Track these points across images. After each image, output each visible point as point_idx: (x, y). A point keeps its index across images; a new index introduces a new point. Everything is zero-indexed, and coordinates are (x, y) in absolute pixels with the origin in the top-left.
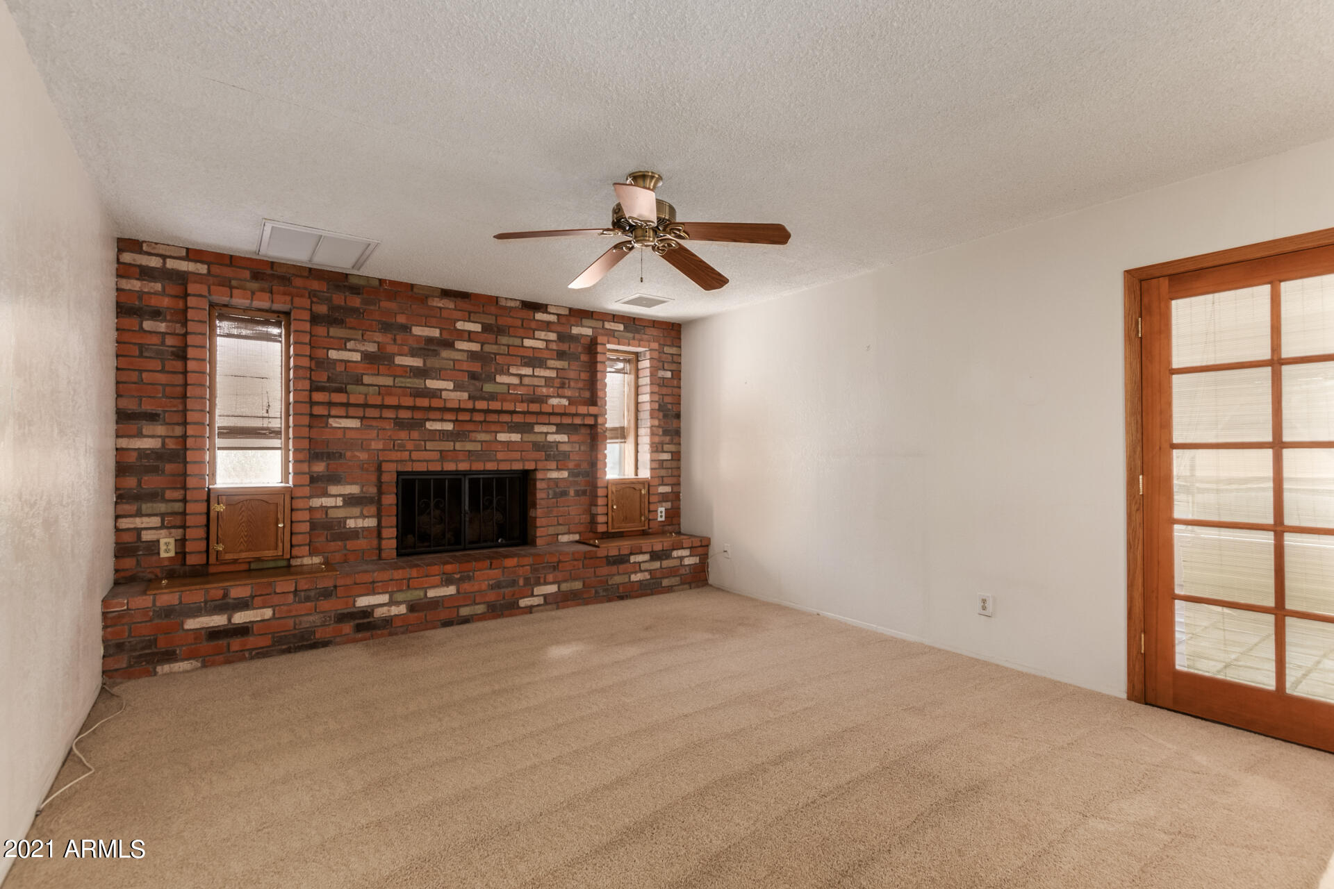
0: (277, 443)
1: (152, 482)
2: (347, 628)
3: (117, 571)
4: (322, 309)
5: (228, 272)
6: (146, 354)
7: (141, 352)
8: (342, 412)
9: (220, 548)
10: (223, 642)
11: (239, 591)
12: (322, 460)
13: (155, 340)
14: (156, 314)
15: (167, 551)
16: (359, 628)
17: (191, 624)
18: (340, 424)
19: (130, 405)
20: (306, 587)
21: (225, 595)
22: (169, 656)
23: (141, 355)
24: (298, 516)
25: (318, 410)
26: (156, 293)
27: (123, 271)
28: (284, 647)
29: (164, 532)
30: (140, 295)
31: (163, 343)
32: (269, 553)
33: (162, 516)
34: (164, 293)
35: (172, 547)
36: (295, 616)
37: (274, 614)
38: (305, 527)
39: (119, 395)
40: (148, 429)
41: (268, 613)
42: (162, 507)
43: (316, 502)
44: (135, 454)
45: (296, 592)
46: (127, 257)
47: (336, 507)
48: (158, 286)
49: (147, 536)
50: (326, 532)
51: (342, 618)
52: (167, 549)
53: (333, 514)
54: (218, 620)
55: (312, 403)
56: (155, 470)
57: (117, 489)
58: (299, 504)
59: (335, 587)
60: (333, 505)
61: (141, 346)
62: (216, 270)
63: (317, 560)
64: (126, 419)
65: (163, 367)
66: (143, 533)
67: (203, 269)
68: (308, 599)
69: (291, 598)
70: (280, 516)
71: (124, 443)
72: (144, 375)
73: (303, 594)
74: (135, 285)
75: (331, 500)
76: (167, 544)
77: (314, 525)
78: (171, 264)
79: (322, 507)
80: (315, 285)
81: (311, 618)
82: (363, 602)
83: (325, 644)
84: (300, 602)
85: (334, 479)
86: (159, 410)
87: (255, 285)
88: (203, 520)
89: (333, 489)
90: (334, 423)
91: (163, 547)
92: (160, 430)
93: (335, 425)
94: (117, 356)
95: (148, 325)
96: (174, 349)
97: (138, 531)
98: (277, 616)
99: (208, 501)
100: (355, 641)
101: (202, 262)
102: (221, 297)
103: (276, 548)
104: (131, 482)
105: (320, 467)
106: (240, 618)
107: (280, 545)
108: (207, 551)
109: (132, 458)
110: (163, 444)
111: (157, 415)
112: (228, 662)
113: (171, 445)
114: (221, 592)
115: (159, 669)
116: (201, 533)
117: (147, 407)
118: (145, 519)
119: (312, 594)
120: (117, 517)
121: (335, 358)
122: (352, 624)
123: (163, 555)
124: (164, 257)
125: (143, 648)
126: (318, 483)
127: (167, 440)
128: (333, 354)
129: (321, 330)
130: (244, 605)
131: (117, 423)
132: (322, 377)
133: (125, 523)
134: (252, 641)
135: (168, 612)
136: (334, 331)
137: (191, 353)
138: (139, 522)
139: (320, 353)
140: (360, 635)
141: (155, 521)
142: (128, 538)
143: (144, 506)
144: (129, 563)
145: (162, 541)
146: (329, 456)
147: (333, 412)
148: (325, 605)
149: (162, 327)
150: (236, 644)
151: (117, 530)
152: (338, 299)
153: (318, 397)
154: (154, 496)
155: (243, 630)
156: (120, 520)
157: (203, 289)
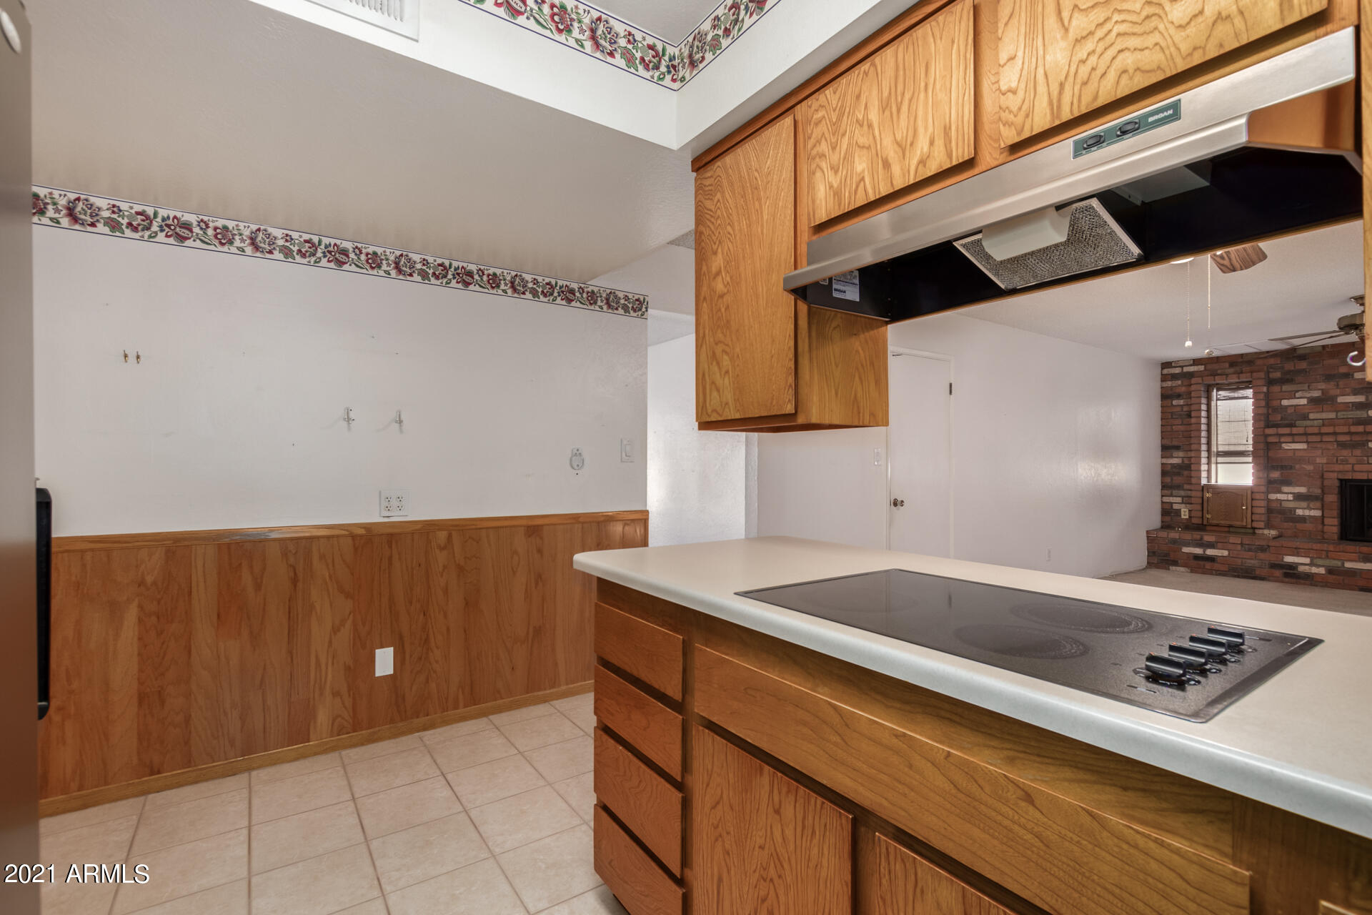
0: (1250, 459)
1: (1177, 480)
2: (1278, 573)
3: (1162, 522)
4: (1277, 375)
5: (1216, 366)
6: (1174, 417)
7: (1172, 416)
8: (1290, 439)
9: (1209, 516)
10: (1202, 563)
11: (1208, 538)
12: (1277, 470)
13: (1178, 409)
14: (1179, 396)
15: (1185, 515)
16: (1286, 575)
17: (1185, 550)
18: (1289, 446)
19: (1167, 442)
20: (1247, 543)
21: (1201, 539)
22: (1175, 563)
23: (1172, 418)
24: (1256, 503)
25: (1271, 439)
26: (1179, 386)
27: (1164, 378)
28: (1236, 574)
29: (1183, 505)
30: (1172, 388)
31: (1182, 411)
32: (1238, 523)
33: (1183, 497)
34: (1182, 385)
35: (1187, 513)
36: (1242, 558)
37: (1229, 554)
38: (1263, 511)
39: (1162, 438)
40: (1175, 453)
41: (1226, 553)
42: (1182, 493)
43: (1273, 496)
44: (1170, 466)
45: (1242, 544)
46: (1165, 371)
47: (1288, 500)
48: (1179, 382)
49: (1175, 507)
50: (1280, 516)
51: (1274, 566)
52: (1185, 514)
53: (1285, 505)
54: (1198, 551)
55: (1267, 436)
56: (1179, 474)
57: (1162, 483)
58: (1257, 496)
59: (1269, 546)
60: (1286, 499)
61: (1172, 413)
62: (1209, 367)
63: (1273, 533)
64: (1166, 449)
65: (1182, 422)
66: (1174, 505)
67: (1202, 368)
68: (1250, 550)
69: (1239, 547)
70: (1244, 503)
71: (1165, 461)
72: (1174, 427)
73: (1247, 546)
74: (1169, 384)
75: (1285, 496)
76: (1185, 512)
77: (1270, 511)
78: (1185, 369)
79: (1277, 500)
80: (1272, 361)
81: (1252, 561)
82: (1289, 559)
83: (1262, 579)
84: (1245, 551)
85: (1288, 483)
86: (1181, 444)
87: (1231, 370)
88: (1200, 501)
89: (1285, 489)
90: (1285, 446)
91: (1182, 513)
92: (1181, 454)
93: (1286, 448)
94: (1162, 419)
95: (1175, 402)
96: (1186, 413)
97: (1171, 504)
98: (1231, 555)
99: (1203, 490)
100: (1282, 582)
101: (1202, 365)
102: (1209, 380)
103: (1242, 521)
104: (1168, 480)
105: (1276, 475)
106: (1210, 552)
107: (1245, 520)
108: (1203, 517)
109: (1169, 468)
110: (1183, 461)
111: (1180, 446)
112: (1204, 573)
113: (1186, 461)
114: (1198, 537)
115: (1171, 567)
116: (1199, 507)
117: (1175, 443)
118: (1175, 498)
119: (1253, 547)
120: (1162, 496)
121: (1286, 404)
122: (1281, 571)
123: (1183, 517)
124: (1182, 367)
125: (1164, 556)
126: (1273, 485)
127: (1185, 459)
128: (1285, 402)
129: (1276, 389)
130: (1212, 546)
131: (1162, 451)
132: (1277, 418)
133: (1166, 499)
134: (1216, 566)
135: (1174, 541)
136: (1285, 388)
137: (1193, 414)
138: (1172, 499)
139: (1275, 403)
140: (1287, 580)
141: (1179, 500)
142: (1167, 507)
143: (1174, 492)
144: (1167, 519)
145: (1182, 510)
146: (1282, 467)
147: (1282, 440)
148: (1262, 555)
149: (1181, 402)
150: (1208, 565)
151: (1162, 502)
152: (1289, 366)
153: (1269, 431)
154: (1179, 487)
155: (1212, 559)
156: (1164, 498)
157: (1199, 380)
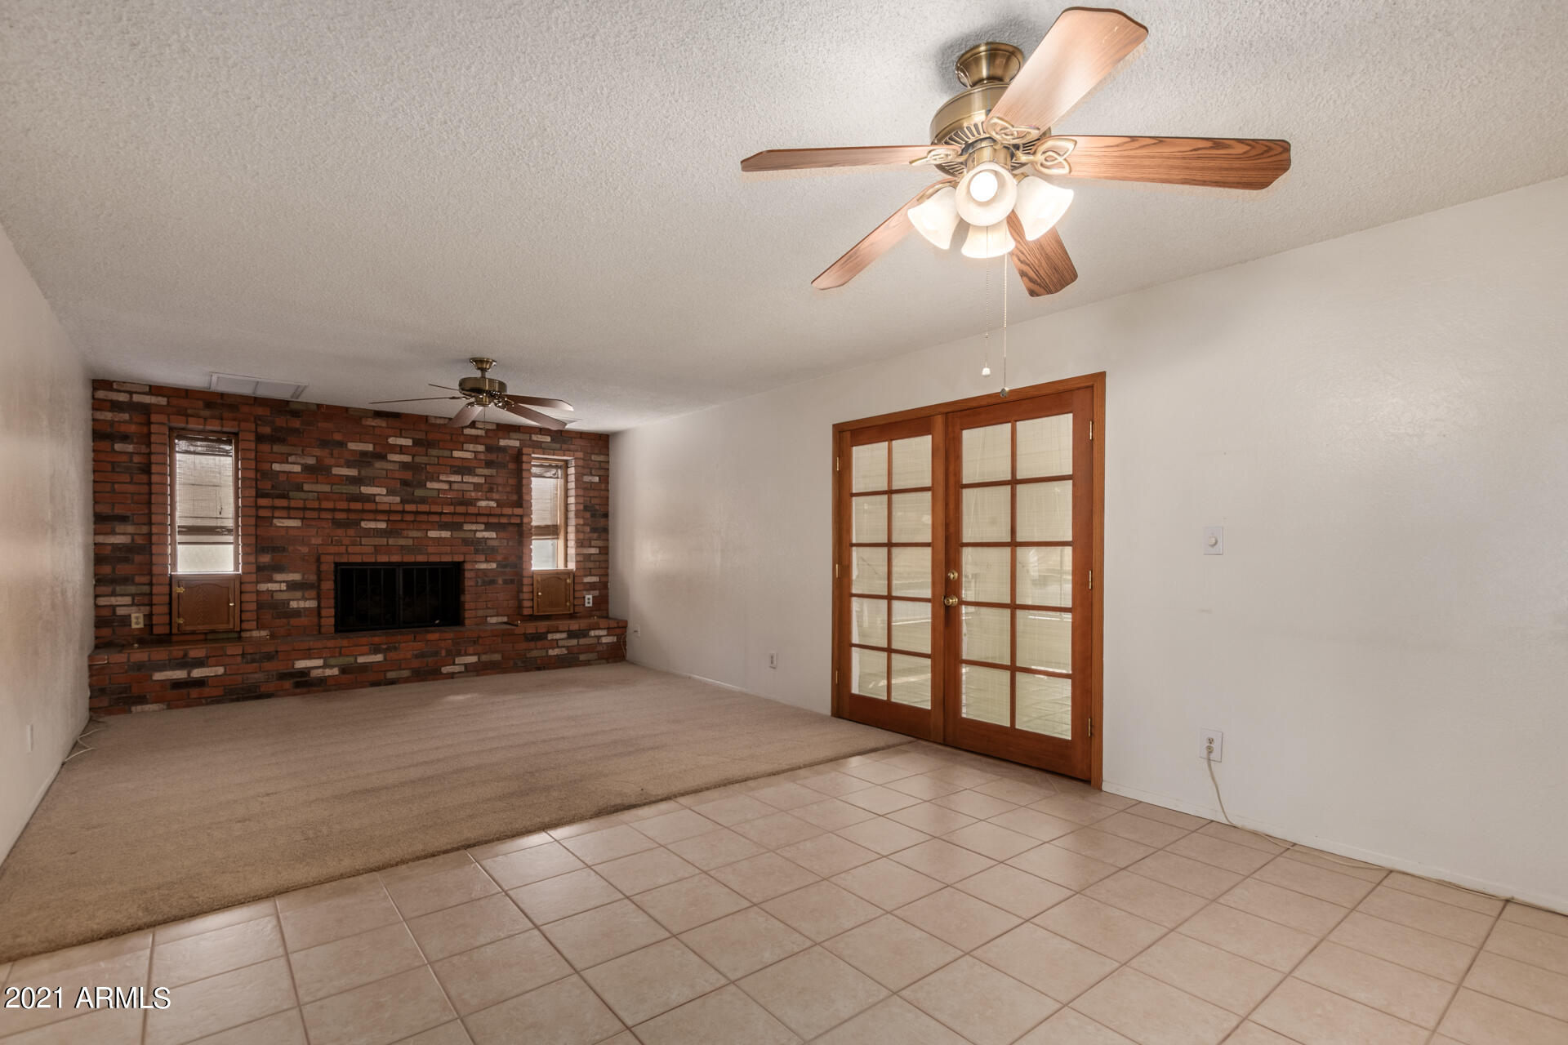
0: (231, 538)
1: (123, 569)
2: (288, 684)
3: (96, 638)
4: (267, 430)
5: (184, 403)
6: (117, 470)
7: (113, 468)
8: (284, 513)
9: (181, 621)
10: (184, 691)
11: (196, 653)
12: (267, 553)
13: (124, 458)
14: (125, 438)
15: (137, 623)
16: (297, 685)
17: (158, 676)
18: (283, 523)
19: (105, 509)
20: (251, 651)
21: (185, 655)
22: (141, 700)
23: (113, 470)
24: (246, 597)
25: (263, 513)
26: (125, 422)
27: (97, 405)
28: (235, 697)
29: (134, 608)
30: (112, 423)
31: (131, 461)
32: (222, 627)
33: (133, 596)
34: (130, 421)
35: (141, 620)
36: (243, 673)
37: (225, 671)
38: (253, 606)
39: (96, 502)
40: (120, 528)
41: (220, 670)
42: (132, 589)
43: (263, 587)
44: (109, 548)
45: (243, 655)
46: (101, 394)
47: (281, 591)
48: (126, 416)
49: (120, 611)
50: (271, 611)
51: (283, 676)
52: (137, 621)
53: (278, 596)
54: (180, 674)
55: (258, 507)
56: (126, 560)
57: (95, 575)
58: (248, 587)
59: (277, 652)
60: (278, 589)
61: (113, 463)
62: (174, 401)
63: (264, 633)
64: (102, 520)
65: (132, 479)
66: (118, 608)
67: (163, 401)
68: (253, 661)
69: (239, 659)
70: (231, 597)
71: (101, 539)
72: (116, 486)
73: (249, 656)
74: (108, 416)
75: (277, 585)
76: (137, 618)
77: (260, 606)
78: (136, 398)
79: (268, 590)
80: (260, 411)
81: (256, 676)
82: (301, 664)
83: (269, 696)
84: (247, 663)
85: (280, 569)
86: (129, 514)
87: (207, 413)
88: (166, 599)
89: (278, 577)
90: (278, 523)
91: (134, 620)
92: (130, 529)
93: (278, 524)
94: (94, 471)
95: (118, 447)
96: (138, 465)
97: (114, 607)
98: (228, 672)
99: (170, 585)
100: (294, 695)
101: (164, 396)
102: (178, 422)
103: (228, 622)
104: (106, 569)
105: (265, 559)
106: (197, 673)
107: (232, 620)
108: (170, 624)
109: (108, 551)
110: (133, 540)
111: (128, 517)
112: (188, 706)
113: (139, 540)
114: (181, 654)
115: (133, 708)
116: (165, 609)
117: (119, 511)
118: (119, 598)
119: (257, 657)
120: (96, 596)
121: (278, 469)
122: (291, 681)
123: (134, 626)
124: (131, 393)
125: (121, 693)
126: (263, 572)
127: (136, 537)
128: (276, 467)
129: (265, 447)
130: (200, 663)
131: (95, 523)
132: (266, 486)
133: (102, 601)
134: (207, 691)
135: (139, 666)
136: (276, 448)
137: (154, 468)
138: (113, 601)
139: (265, 466)
140: (298, 690)
141: (127, 600)
142: (106, 613)
143: (118, 589)
144: (106, 632)
145: (133, 616)
146: (274, 550)
147: (277, 514)
148: (267, 665)
149: (130, 448)
150: (194, 693)
151: (97, 606)
152: (280, 421)
153: (263, 502)
154: (126, 580)
155: (201, 683)
156: (99, 599)
157: (162, 418)
